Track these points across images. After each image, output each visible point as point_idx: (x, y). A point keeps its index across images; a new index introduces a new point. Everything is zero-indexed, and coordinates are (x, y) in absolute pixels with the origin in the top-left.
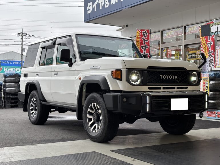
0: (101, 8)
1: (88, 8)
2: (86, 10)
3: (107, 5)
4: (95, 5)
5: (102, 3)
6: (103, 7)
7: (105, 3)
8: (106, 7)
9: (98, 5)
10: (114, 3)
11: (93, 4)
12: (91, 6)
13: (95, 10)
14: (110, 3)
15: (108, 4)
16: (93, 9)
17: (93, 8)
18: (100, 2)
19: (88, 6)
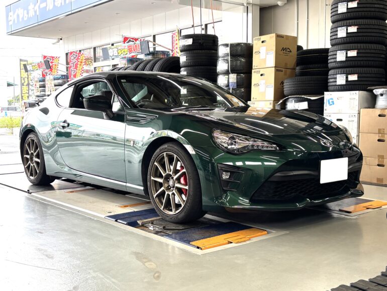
1: (10, 18)
5: (21, 14)
7: (24, 15)
8: (25, 19)
9: (18, 16)
15: (27, 16)
17: (14, 18)
19: (10, 16)
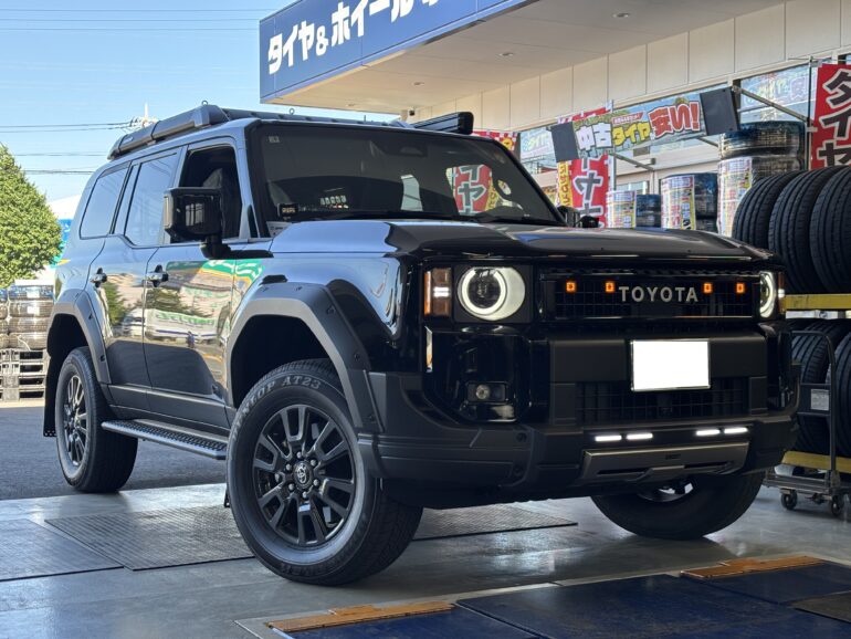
0: (305, 56)
1: (272, 54)
2: (265, 62)
3: (321, 46)
4: (290, 45)
5: (308, 37)
6: (312, 51)
7: (316, 41)
8: (320, 52)
9: (298, 44)
10: (341, 42)
11: (284, 41)
12: (279, 48)
13: (291, 63)
14: (330, 42)
15: (325, 42)
16: (285, 59)
17: (285, 53)
18: (302, 36)
19: (272, 47)
